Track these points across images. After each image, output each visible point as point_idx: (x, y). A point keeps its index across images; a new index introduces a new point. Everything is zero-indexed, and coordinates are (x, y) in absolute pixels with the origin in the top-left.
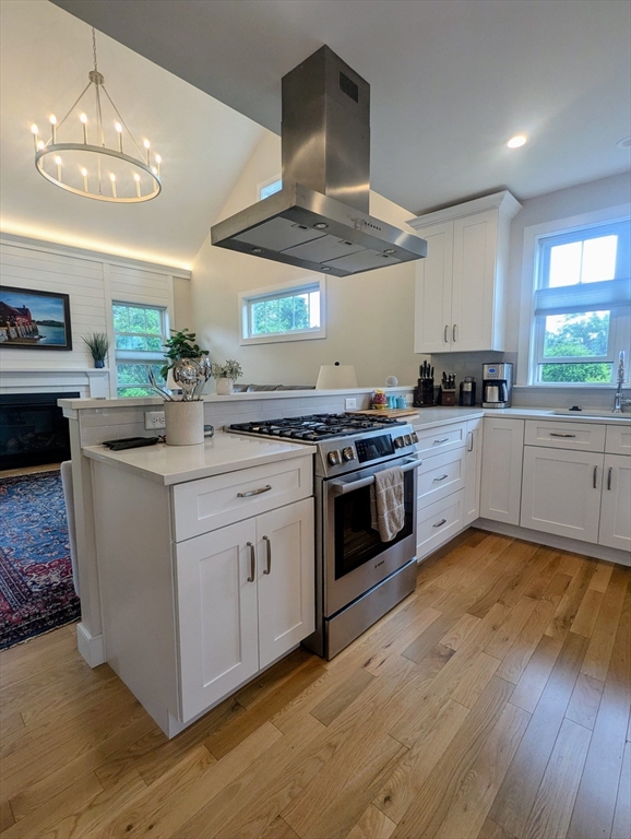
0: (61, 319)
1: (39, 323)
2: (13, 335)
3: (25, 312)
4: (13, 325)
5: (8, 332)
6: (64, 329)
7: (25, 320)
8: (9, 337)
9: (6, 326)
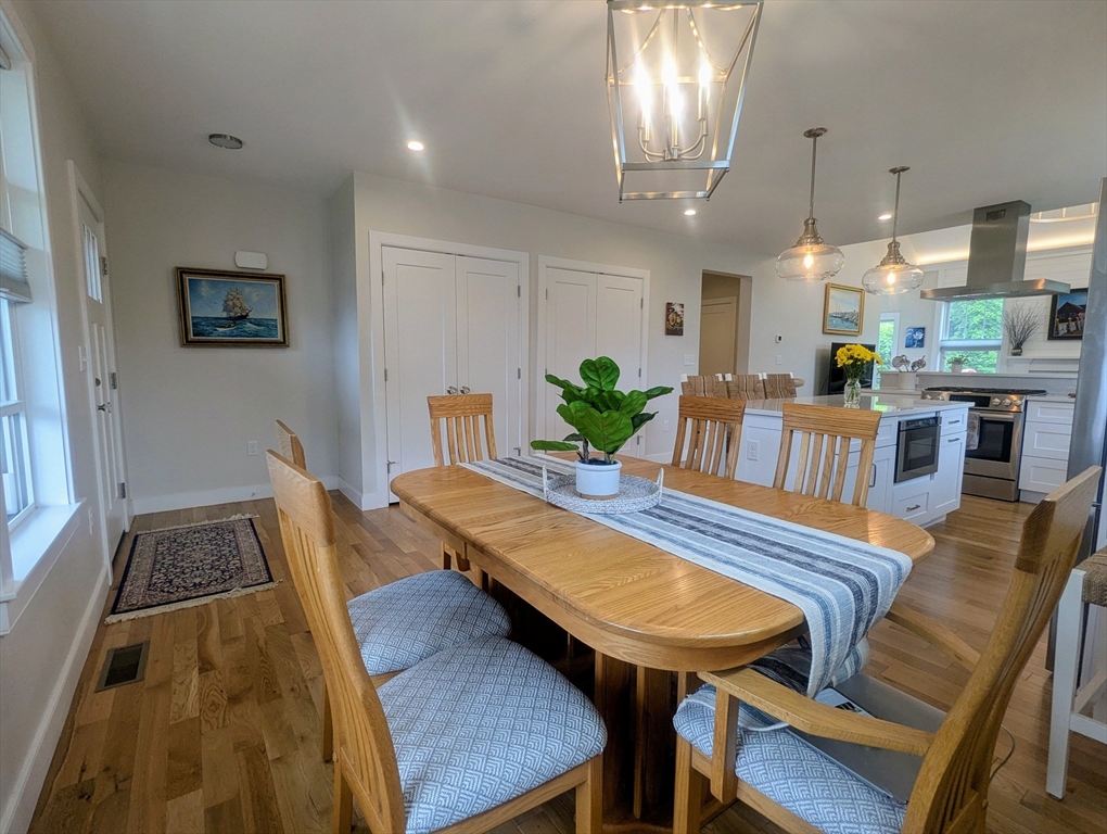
2: (1073, 328)
4: (1074, 320)
5: (1068, 326)
8: (1069, 330)
9: (1068, 321)
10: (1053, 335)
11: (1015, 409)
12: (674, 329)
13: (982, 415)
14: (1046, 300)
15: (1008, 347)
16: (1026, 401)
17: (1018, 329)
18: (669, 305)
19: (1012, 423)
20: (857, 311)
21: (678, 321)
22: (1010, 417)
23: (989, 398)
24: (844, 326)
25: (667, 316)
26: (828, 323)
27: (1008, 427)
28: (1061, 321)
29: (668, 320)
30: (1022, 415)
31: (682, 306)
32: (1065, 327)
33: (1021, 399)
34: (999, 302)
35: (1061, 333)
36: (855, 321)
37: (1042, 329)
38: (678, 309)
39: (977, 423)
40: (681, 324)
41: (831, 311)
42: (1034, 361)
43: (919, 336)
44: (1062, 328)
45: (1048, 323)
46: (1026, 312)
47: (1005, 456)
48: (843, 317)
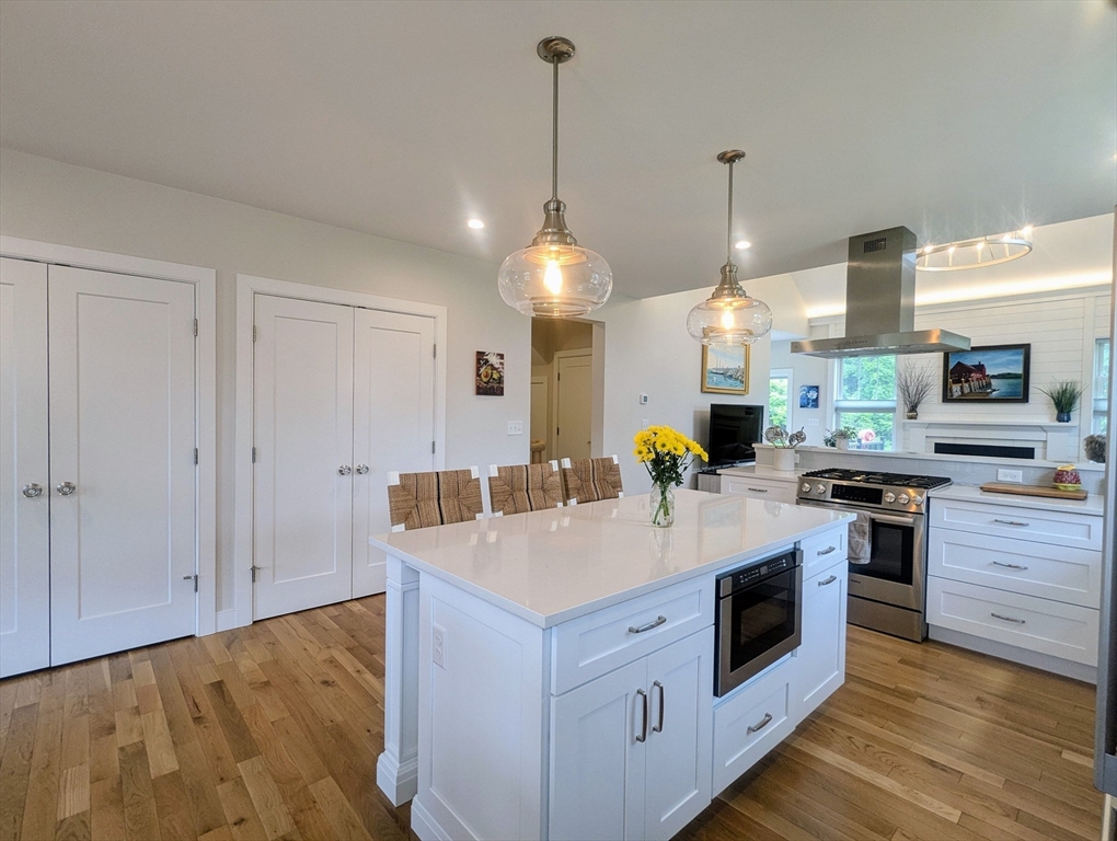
0: (1020, 371)
1: (994, 377)
2: (966, 390)
3: (980, 368)
4: (967, 381)
5: (962, 388)
6: (1021, 381)
7: (979, 376)
8: (962, 392)
9: (961, 382)
10: (947, 398)
11: (913, 509)
12: (490, 385)
13: (874, 515)
14: (938, 357)
15: (903, 410)
16: (928, 498)
17: (912, 390)
18: (480, 355)
19: (912, 529)
20: (742, 366)
21: (495, 376)
22: (908, 520)
23: (881, 491)
24: (727, 385)
25: (478, 369)
26: (707, 380)
27: (907, 533)
28: (955, 382)
29: (478, 375)
30: (924, 518)
31: (502, 356)
32: (959, 388)
33: (921, 496)
34: (892, 358)
35: (956, 395)
36: (740, 378)
37: (936, 390)
38: (494, 360)
39: (867, 527)
40: (500, 380)
41: (710, 366)
42: (930, 425)
43: (813, 395)
44: (956, 389)
45: (941, 383)
46: (917, 372)
47: (905, 576)
48: (725, 374)
